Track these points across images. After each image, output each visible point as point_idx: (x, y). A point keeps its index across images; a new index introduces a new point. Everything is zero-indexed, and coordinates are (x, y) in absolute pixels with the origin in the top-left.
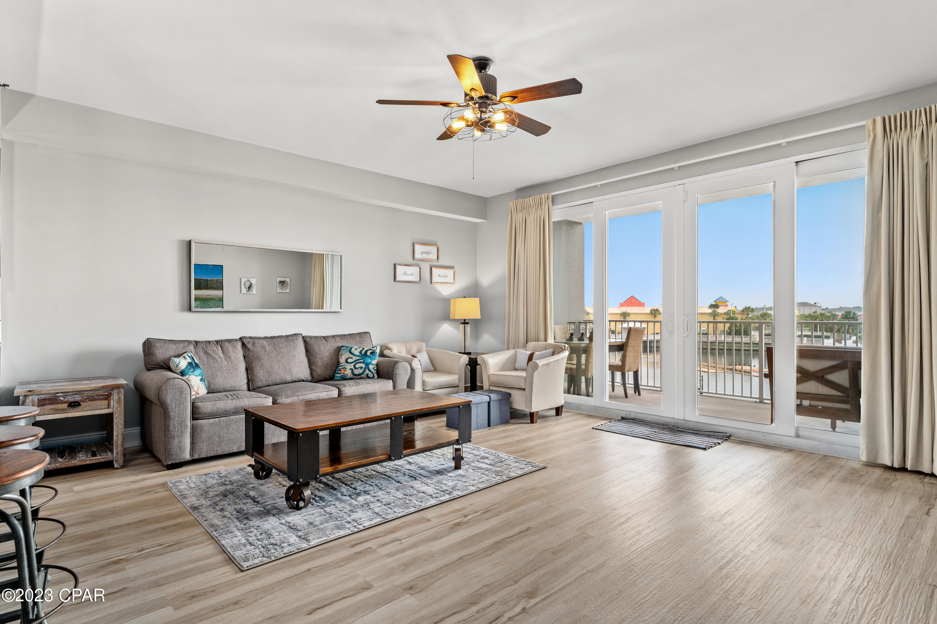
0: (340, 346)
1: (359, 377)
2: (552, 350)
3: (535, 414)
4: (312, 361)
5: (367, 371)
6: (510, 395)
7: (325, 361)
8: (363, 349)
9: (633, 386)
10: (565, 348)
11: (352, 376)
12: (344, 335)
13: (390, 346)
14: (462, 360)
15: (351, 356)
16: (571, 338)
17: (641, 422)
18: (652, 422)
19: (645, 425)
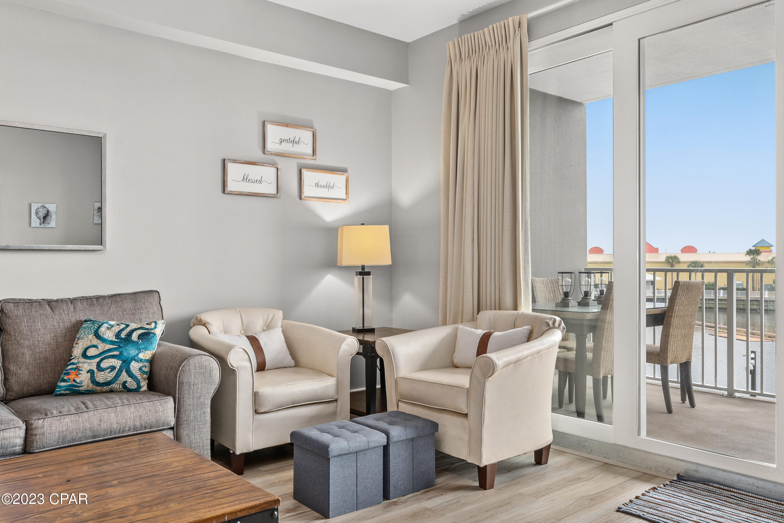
0: (83, 319)
1: (105, 388)
2: (527, 328)
3: (488, 467)
4: (10, 354)
5: (124, 376)
6: (435, 426)
7: (41, 352)
8: (128, 326)
9: (679, 385)
10: (554, 323)
11: (91, 386)
12: (98, 298)
13: (205, 317)
14: (344, 347)
15: (95, 341)
16: (565, 302)
17: (724, 490)
18: (750, 494)
19: (738, 502)
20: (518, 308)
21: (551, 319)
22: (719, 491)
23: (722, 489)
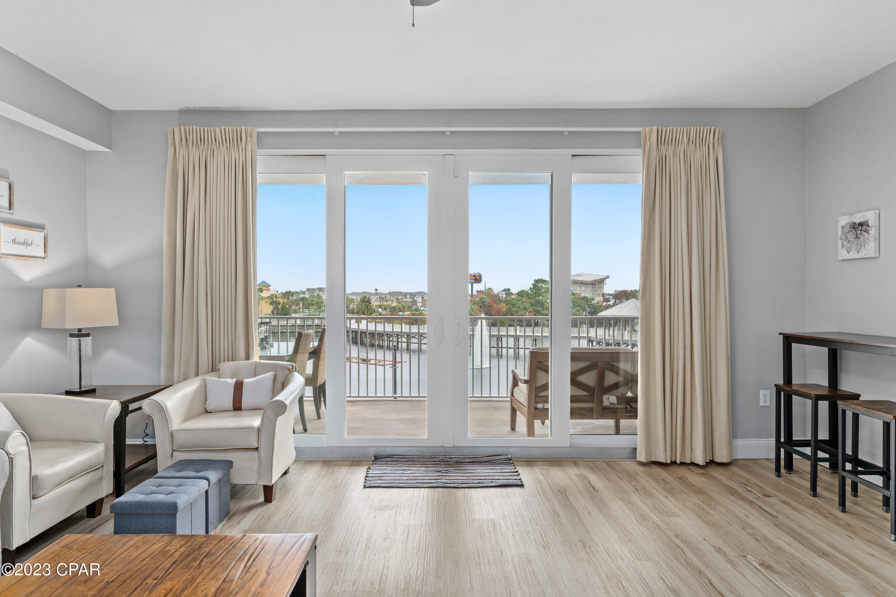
6: (231, 464)
10: (292, 368)
17: (402, 458)
18: (416, 457)
19: (413, 463)
20: (250, 358)
21: (290, 365)
22: (400, 460)
23: (401, 458)
